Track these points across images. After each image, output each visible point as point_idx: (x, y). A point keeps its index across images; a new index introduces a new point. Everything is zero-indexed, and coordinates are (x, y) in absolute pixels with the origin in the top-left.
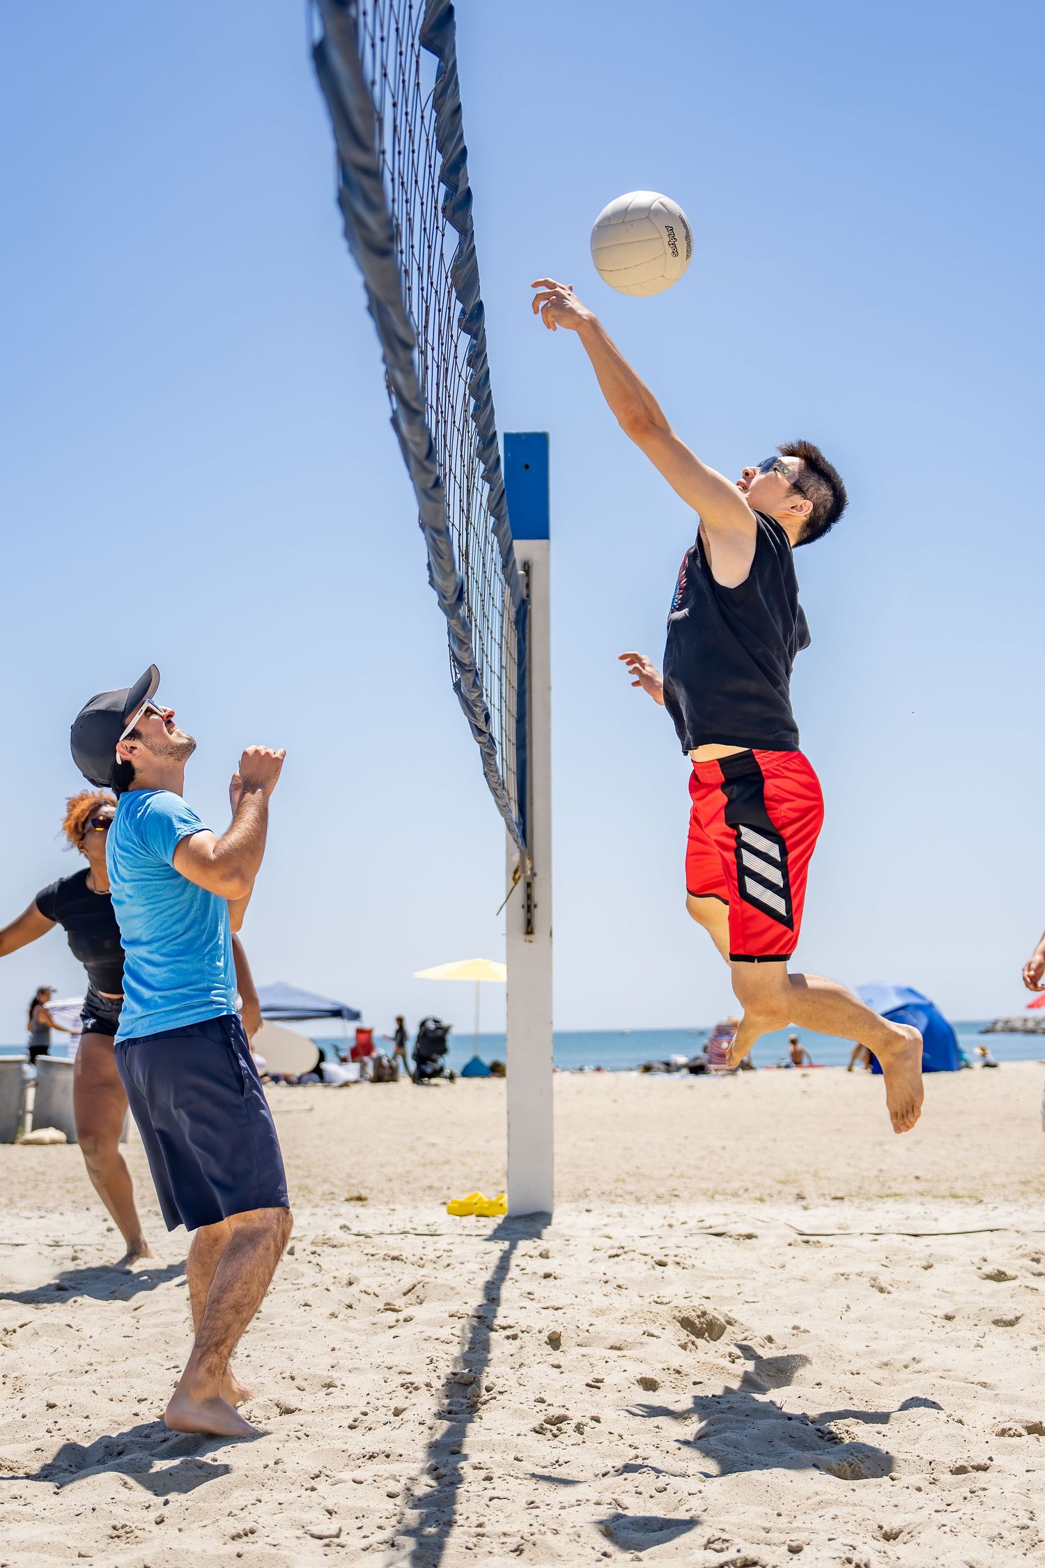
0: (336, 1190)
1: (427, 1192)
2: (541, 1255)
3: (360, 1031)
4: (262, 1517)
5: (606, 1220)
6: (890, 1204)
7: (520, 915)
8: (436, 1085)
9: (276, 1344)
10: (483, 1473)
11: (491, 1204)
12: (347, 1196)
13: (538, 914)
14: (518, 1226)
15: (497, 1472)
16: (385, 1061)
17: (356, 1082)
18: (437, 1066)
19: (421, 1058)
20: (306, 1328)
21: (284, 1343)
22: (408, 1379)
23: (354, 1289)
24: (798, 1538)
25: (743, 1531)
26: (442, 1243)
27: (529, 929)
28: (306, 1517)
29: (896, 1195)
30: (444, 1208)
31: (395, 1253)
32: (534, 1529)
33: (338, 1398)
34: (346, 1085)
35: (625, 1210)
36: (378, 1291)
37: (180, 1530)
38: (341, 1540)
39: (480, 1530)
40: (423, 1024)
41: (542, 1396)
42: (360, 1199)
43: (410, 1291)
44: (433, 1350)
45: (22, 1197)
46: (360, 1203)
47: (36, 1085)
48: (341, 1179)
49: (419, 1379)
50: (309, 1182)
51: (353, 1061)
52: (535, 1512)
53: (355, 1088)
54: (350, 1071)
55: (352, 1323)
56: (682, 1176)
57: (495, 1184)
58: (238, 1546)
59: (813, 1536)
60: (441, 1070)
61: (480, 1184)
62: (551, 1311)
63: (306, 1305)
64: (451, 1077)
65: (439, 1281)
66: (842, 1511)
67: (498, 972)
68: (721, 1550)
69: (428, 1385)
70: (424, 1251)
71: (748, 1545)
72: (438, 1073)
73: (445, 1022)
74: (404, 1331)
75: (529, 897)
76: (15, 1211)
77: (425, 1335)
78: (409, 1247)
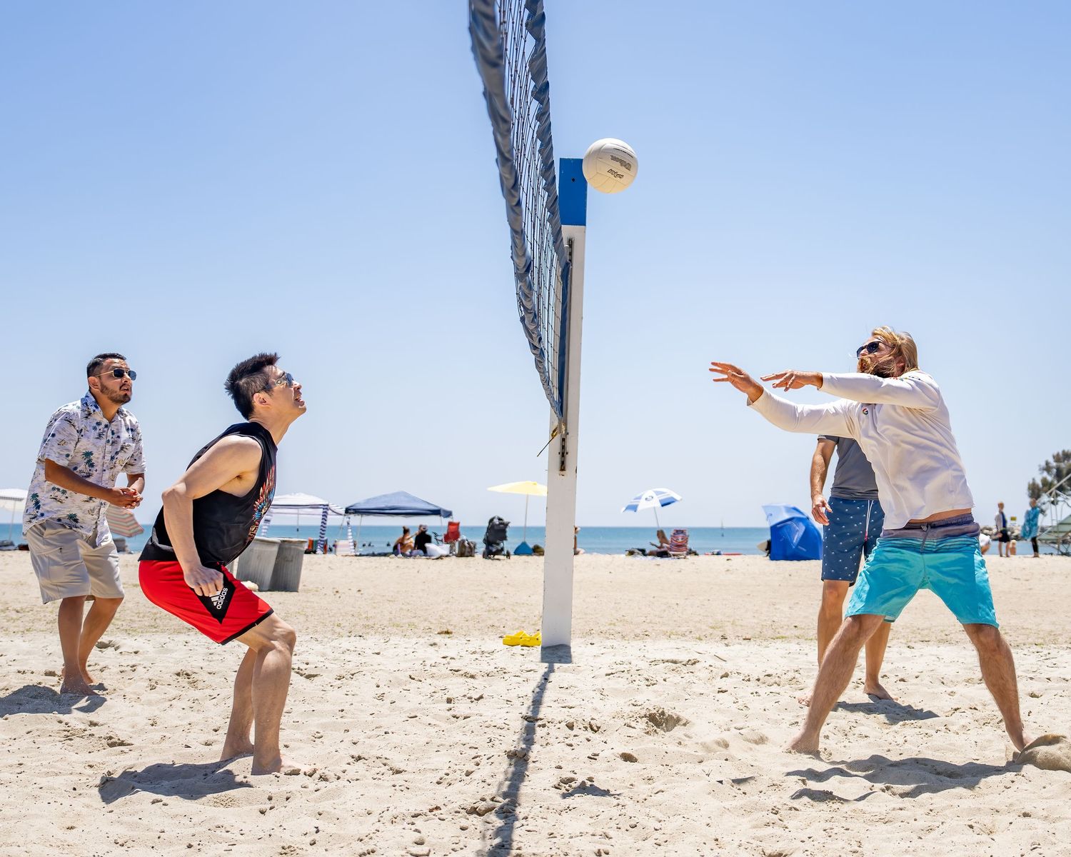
0: (432, 626)
1: (490, 629)
3: (450, 524)
5: (603, 650)
6: (778, 643)
7: (558, 458)
8: (498, 559)
11: (531, 638)
12: (439, 631)
13: (569, 458)
14: (549, 653)
15: (529, 815)
16: (466, 543)
17: (447, 556)
18: (499, 548)
19: (489, 542)
22: (476, 752)
27: (563, 468)
29: (783, 638)
30: (501, 640)
33: (430, 764)
34: (440, 557)
35: (615, 643)
37: (326, 850)
40: (491, 521)
41: (560, 764)
42: (447, 633)
44: (491, 732)
46: (448, 635)
48: (436, 619)
49: (482, 752)
50: (415, 620)
51: (446, 543)
52: (554, 840)
53: (446, 560)
54: (443, 549)
56: (651, 622)
57: (533, 625)
60: (502, 549)
61: (524, 625)
62: (567, 709)
64: (508, 555)
67: (542, 490)
72: (499, 552)
73: (506, 520)
75: (563, 447)
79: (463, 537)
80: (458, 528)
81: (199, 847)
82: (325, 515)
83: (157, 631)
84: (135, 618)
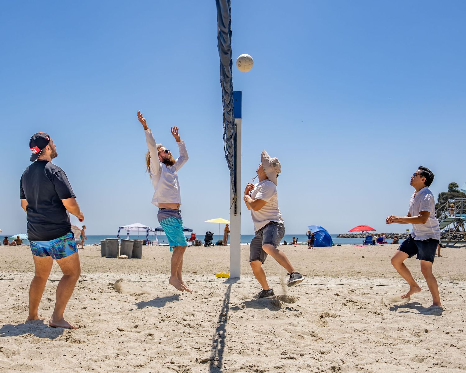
0: (189, 271)
1: (210, 272)
2: (238, 287)
3: (192, 234)
4: (182, 343)
5: (252, 279)
6: (317, 277)
7: (233, 209)
8: (210, 247)
9: (180, 305)
10: (230, 336)
11: (226, 275)
12: (193, 272)
13: (238, 209)
14: (232, 280)
15: (233, 336)
16: (198, 241)
17: (192, 246)
18: (210, 243)
19: (206, 241)
20: (187, 302)
21: (182, 305)
22: (211, 314)
23: (197, 294)
24: (303, 353)
25: (290, 351)
26: (216, 284)
27: (235, 213)
28: (192, 344)
29: (318, 275)
30: (215, 276)
31: (206, 286)
32: (243, 349)
33: (196, 318)
34: (189, 246)
36: (202, 294)
37: (165, 346)
38: (201, 349)
39: (231, 348)
40: (207, 233)
42: (195, 273)
43: (209, 294)
44: (215, 308)
45: (120, 270)
47: (121, 245)
48: (191, 268)
49: (214, 314)
51: (191, 241)
52: (243, 345)
54: (190, 243)
55: (197, 301)
56: (268, 269)
57: (225, 270)
58: (177, 350)
59: (306, 353)
61: (222, 270)
62: (242, 300)
63: (187, 297)
64: (213, 245)
65: (216, 292)
66: (312, 347)
68: (285, 355)
69: (216, 316)
70: (212, 285)
71: (291, 354)
72: (210, 244)
73: (212, 233)
74: (209, 303)
75: (236, 205)
76: (119, 273)
77: (214, 304)
78: (208, 284)
79: (197, 239)
80: (195, 236)
81: (123, 343)
82: (148, 231)
83: (97, 272)
84: (89, 267)
